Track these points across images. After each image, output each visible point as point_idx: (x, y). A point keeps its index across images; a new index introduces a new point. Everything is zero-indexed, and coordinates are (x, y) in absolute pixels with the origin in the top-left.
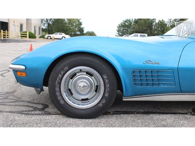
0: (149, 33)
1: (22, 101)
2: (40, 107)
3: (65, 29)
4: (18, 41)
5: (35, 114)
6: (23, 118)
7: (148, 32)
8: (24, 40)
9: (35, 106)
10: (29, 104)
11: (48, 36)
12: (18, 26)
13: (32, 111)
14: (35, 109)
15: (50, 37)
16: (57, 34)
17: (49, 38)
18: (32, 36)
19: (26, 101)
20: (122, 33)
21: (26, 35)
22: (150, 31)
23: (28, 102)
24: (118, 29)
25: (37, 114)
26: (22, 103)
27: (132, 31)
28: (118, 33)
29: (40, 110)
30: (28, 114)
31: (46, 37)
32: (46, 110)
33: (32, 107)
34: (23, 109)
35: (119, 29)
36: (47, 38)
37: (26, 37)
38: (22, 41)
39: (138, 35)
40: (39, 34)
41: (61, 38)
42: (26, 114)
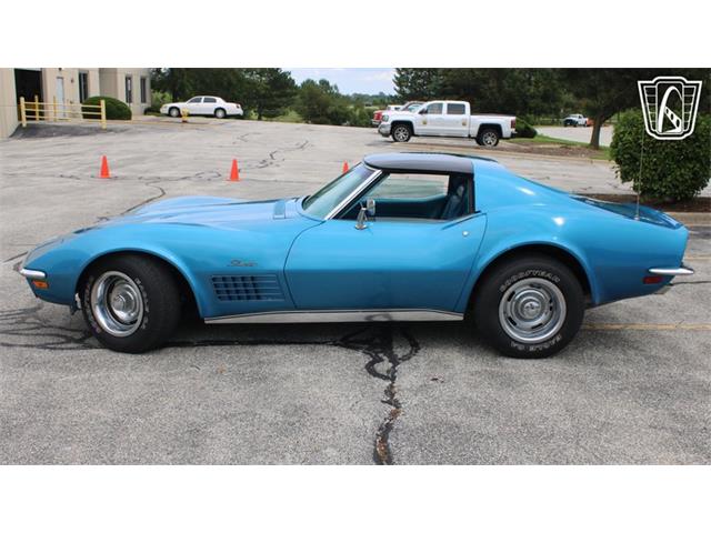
0: (494, 90)
1: (50, 326)
2: (78, 336)
3: (225, 84)
4: (73, 132)
5: (67, 349)
6: (47, 354)
7: (491, 85)
8: (91, 128)
9: (69, 334)
10: (60, 332)
11: (171, 108)
12: (72, 81)
13: (63, 343)
14: (69, 340)
15: (178, 109)
16: (199, 101)
17: (174, 113)
18: (118, 112)
19: (56, 327)
20: (410, 88)
21: (99, 110)
22: (495, 84)
23: (61, 328)
24: (398, 76)
25: (71, 349)
26: (48, 331)
27: (441, 82)
28: (398, 88)
29: (77, 341)
30: (55, 349)
31: (165, 109)
32: (87, 341)
33: (65, 337)
34: (49, 340)
35: (402, 76)
36: (167, 112)
37: (99, 117)
38: (86, 131)
39: (441, 105)
40: (144, 100)
41: (212, 113)
42: (51, 349)
